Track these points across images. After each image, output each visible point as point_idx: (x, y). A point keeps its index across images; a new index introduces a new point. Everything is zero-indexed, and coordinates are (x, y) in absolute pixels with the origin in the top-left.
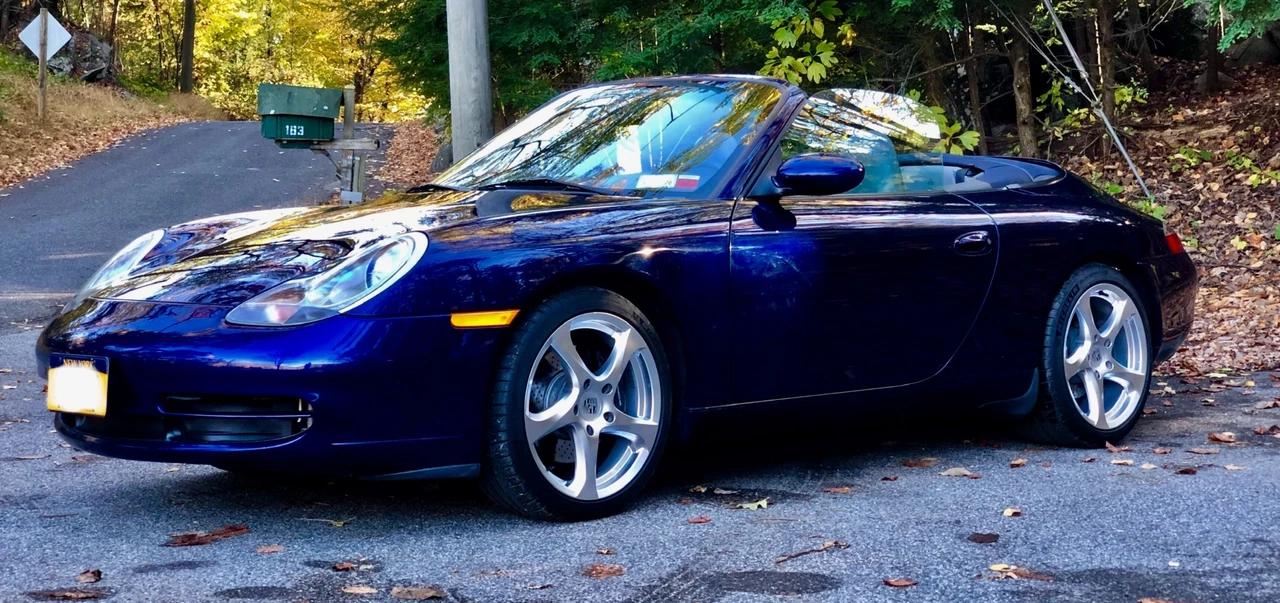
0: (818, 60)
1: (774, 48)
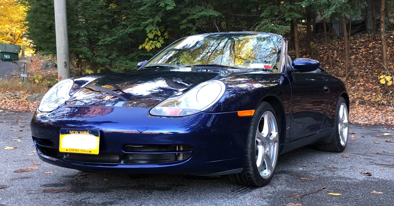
0: (159, 42)
1: (147, 38)
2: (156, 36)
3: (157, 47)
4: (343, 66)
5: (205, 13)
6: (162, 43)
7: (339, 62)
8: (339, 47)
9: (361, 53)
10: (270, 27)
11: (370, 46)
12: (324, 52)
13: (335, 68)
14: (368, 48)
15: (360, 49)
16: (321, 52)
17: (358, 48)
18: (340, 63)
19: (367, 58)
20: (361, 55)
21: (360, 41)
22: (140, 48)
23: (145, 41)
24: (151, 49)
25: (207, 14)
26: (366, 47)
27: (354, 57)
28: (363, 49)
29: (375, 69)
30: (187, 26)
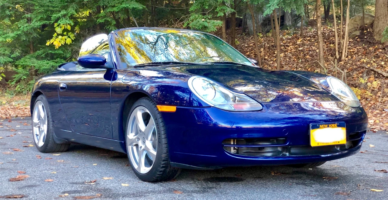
0: (69, 37)
1: (55, 33)
2: (65, 30)
3: (67, 43)
4: (273, 65)
5: (128, 5)
6: (73, 39)
7: (268, 60)
8: (265, 44)
9: (290, 50)
10: (201, 22)
11: (298, 43)
12: (250, 50)
13: (265, 67)
14: (296, 45)
15: (288, 46)
16: (247, 50)
17: (286, 45)
18: (269, 62)
19: (298, 56)
20: (290, 53)
21: (287, 38)
22: (48, 44)
23: (53, 37)
24: (61, 45)
25: (130, 7)
26: (294, 44)
27: (283, 55)
28: (292, 46)
29: (307, 68)
30: (105, 20)
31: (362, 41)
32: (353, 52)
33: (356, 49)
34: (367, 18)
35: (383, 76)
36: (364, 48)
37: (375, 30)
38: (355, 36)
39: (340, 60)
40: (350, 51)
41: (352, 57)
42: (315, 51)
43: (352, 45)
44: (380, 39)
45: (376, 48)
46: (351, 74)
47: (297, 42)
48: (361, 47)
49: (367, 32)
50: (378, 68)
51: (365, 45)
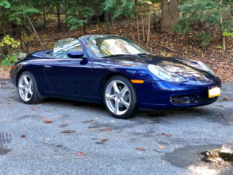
5: (30, 10)
10: (74, 21)
14: (120, 33)
26: (118, 32)
28: (117, 34)
30: (15, 19)
31: (155, 31)
32: (152, 37)
33: (153, 36)
34: (157, 18)
35: (171, 51)
36: (158, 35)
37: (162, 25)
38: (151, 28)
39: (146, 42)
40: (150, 37)
41: (152, 40)
42: (131, 37)
43: (151, 33)
44: (165, 30)
45: (164, 35)
46: (154, 50)
47: (120, 31)
48: (156, 35)
49: (157, 26)
50: (168, 46)
51: (158, 34)
